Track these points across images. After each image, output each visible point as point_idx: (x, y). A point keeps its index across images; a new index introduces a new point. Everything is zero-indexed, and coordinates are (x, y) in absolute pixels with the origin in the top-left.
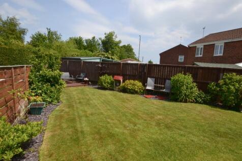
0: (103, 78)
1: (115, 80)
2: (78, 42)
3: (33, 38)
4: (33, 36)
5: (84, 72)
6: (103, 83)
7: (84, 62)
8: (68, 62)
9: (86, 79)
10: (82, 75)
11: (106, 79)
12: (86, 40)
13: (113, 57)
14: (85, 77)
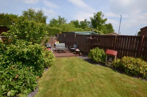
0: (93, 51)
1: (108, 55)
2: (76, 23)
3: (51, 22)
4: (51, 21)
5: (77, 44)
6: (94, 57)
7: (76, 35)
8: (65, 35)
9: (78, 50)
10: (74, 46)
11: (98, 52)
12: (81, 22)
13: (100, 32)
14: (77, 48)
